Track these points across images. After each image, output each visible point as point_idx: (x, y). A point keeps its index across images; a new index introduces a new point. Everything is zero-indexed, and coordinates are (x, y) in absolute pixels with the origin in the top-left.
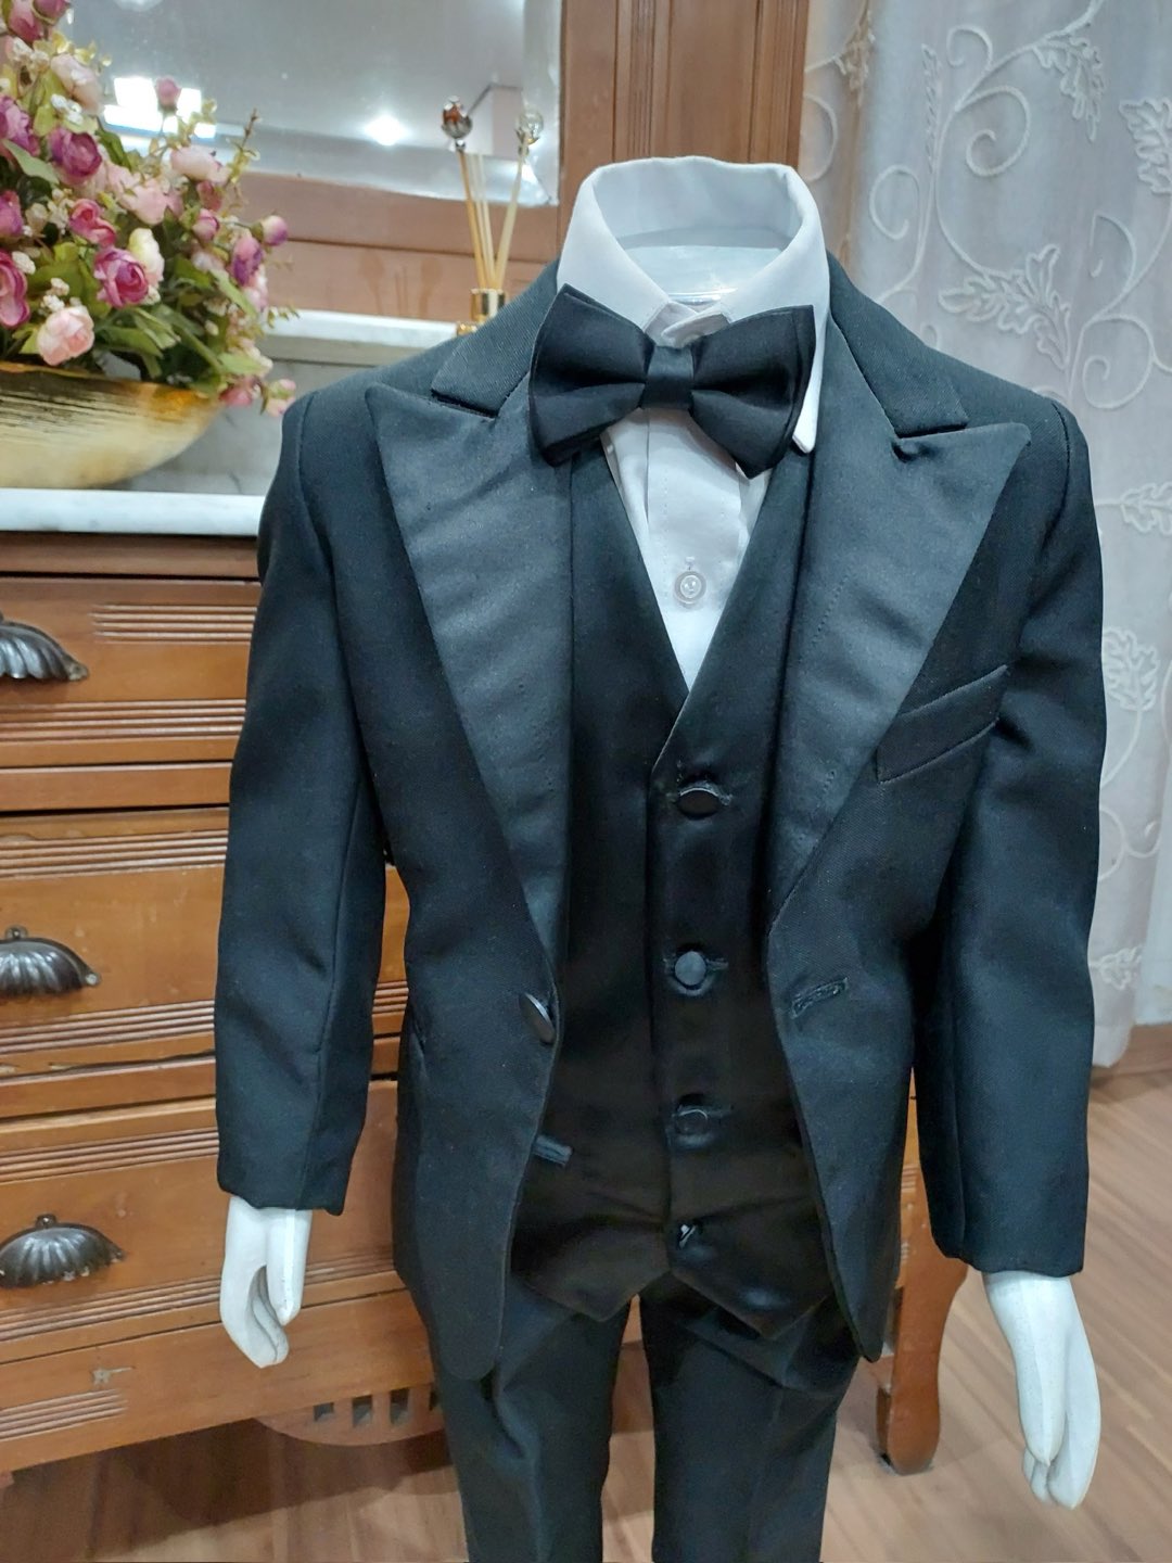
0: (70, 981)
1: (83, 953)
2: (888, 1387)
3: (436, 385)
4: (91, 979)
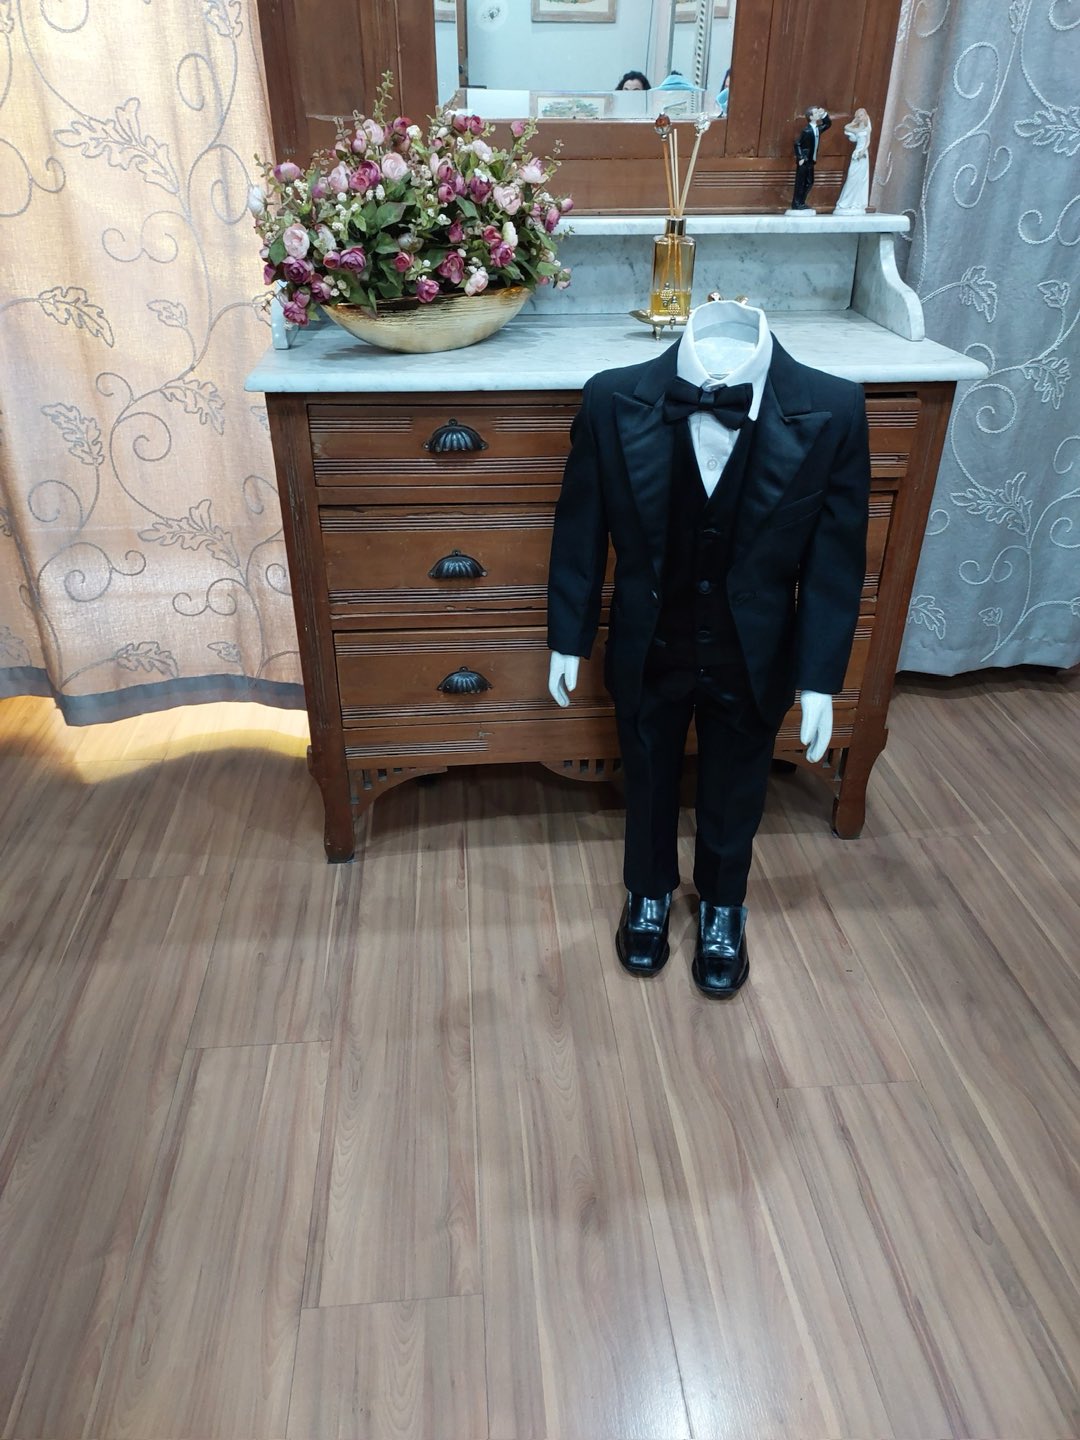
0: (476, 573)
1: (481, 563)
2: (838, 796)
3: (635, 393)
4: (484, 574)
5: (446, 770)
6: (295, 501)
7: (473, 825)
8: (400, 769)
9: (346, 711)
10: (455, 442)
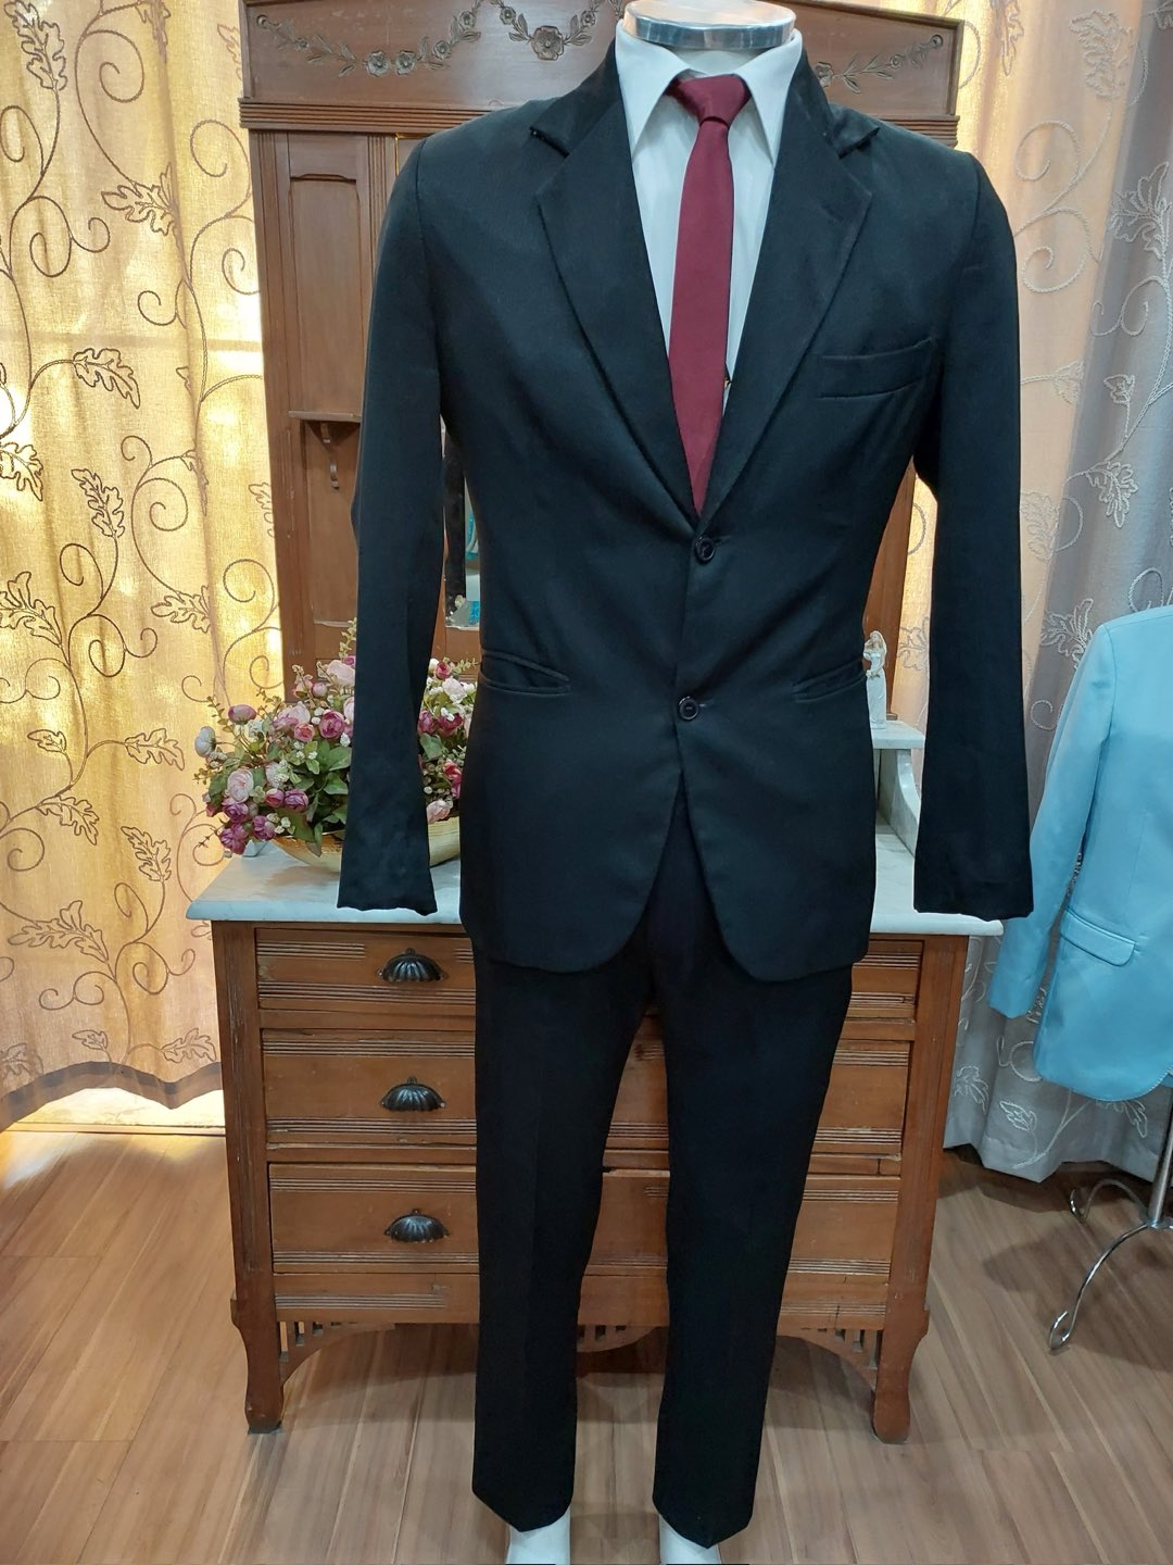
0: (433, 1104)
1: (439, 1092)
2: (874, 1388)
4: (442, 1105)
5: (393, 1327)
6: (236, 1023)
7: (434, 1382)
8: (339, 1324)
9: (277, 1254)
10: (409, 972)
